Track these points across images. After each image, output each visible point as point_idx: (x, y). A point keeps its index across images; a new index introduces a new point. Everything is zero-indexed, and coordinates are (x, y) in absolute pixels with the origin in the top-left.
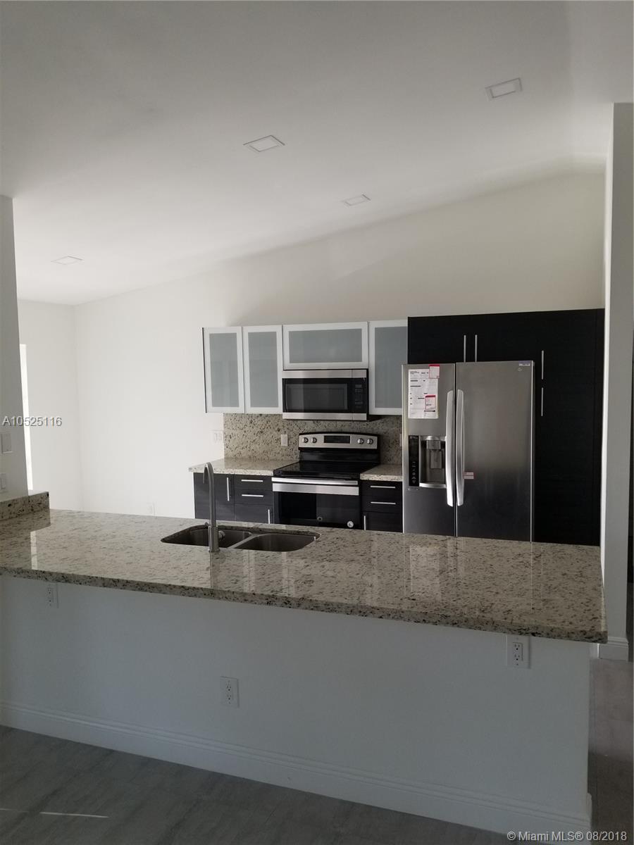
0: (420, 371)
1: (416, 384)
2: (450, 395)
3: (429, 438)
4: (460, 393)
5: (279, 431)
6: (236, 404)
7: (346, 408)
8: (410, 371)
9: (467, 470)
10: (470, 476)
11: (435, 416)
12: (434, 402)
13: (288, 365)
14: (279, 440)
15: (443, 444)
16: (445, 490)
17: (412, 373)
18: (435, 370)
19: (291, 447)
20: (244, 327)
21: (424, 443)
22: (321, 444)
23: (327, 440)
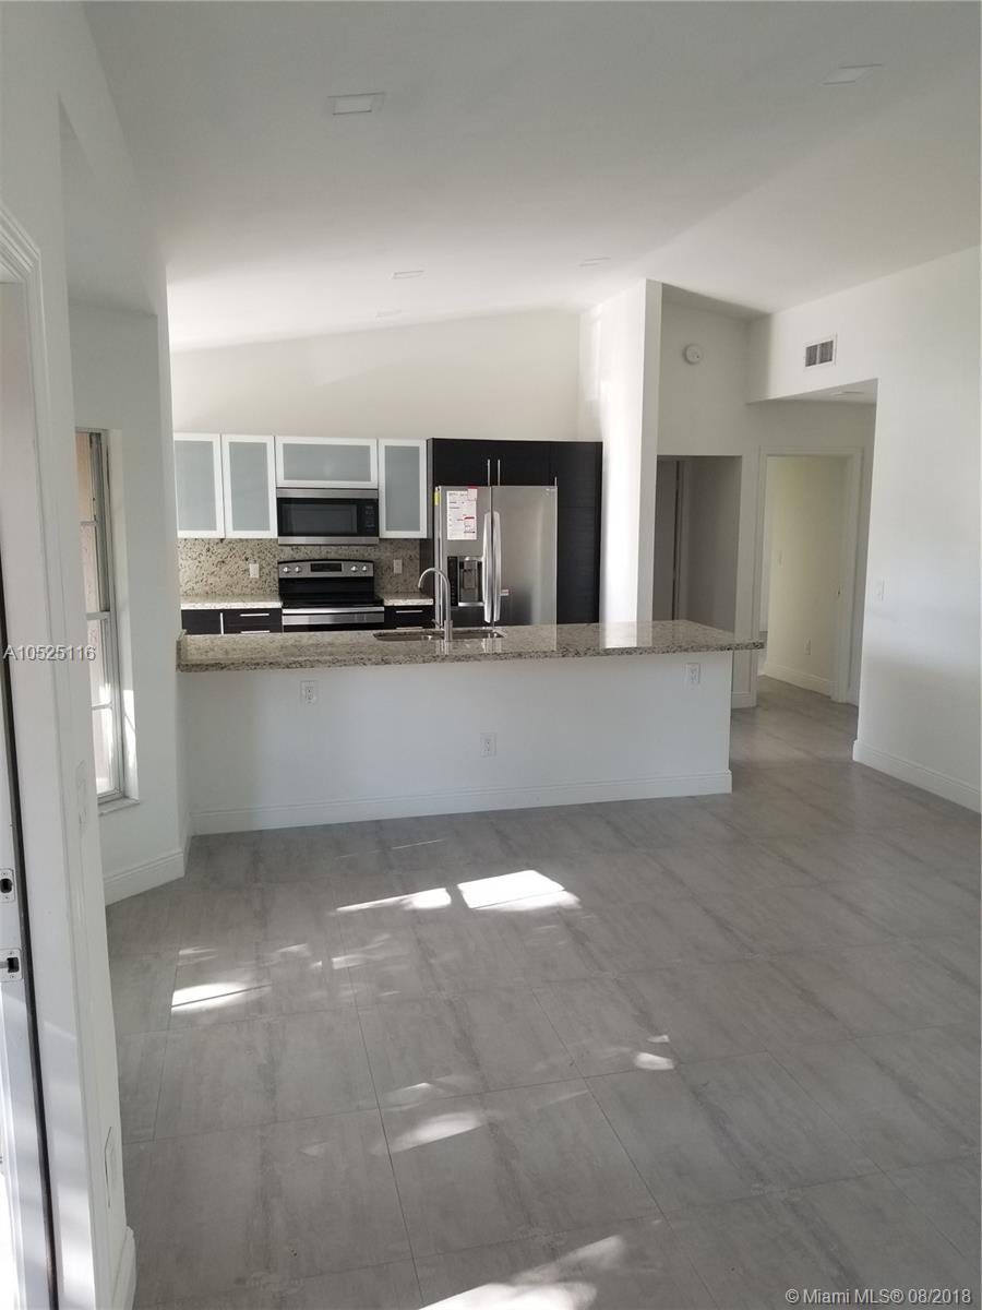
0: (459, 492)
1: (455, 505)
2: (487, 517)
3: (467, 559)
4: (497, 516)
5: (247, 560)
6: (213, 527)
7: (355, 530)
8: (448, 493)
9: (503, 588)
10: (505, 593)
11: (472, 537)
12: (473, 524)
13: (283, 483)
14: (247, 570)
15: (480, 564)
16: (483, 607)
17: (451, 494)
18: (473, 492)
19: (264, 579)
20: (223, 436)
21: (462, 565)
22: (307, 573)
23: (314, 569)
